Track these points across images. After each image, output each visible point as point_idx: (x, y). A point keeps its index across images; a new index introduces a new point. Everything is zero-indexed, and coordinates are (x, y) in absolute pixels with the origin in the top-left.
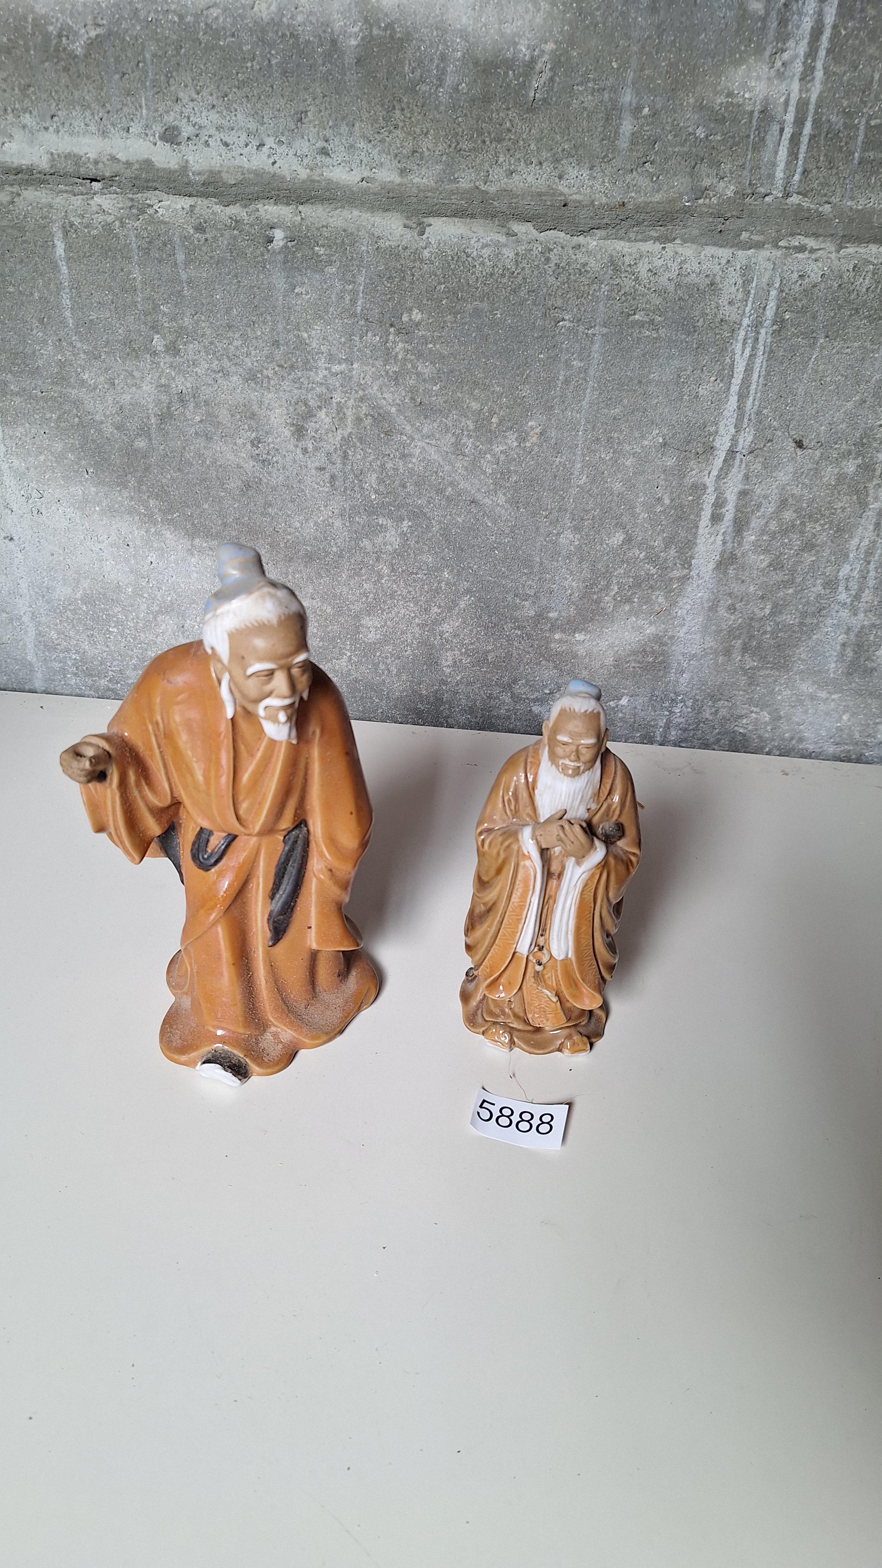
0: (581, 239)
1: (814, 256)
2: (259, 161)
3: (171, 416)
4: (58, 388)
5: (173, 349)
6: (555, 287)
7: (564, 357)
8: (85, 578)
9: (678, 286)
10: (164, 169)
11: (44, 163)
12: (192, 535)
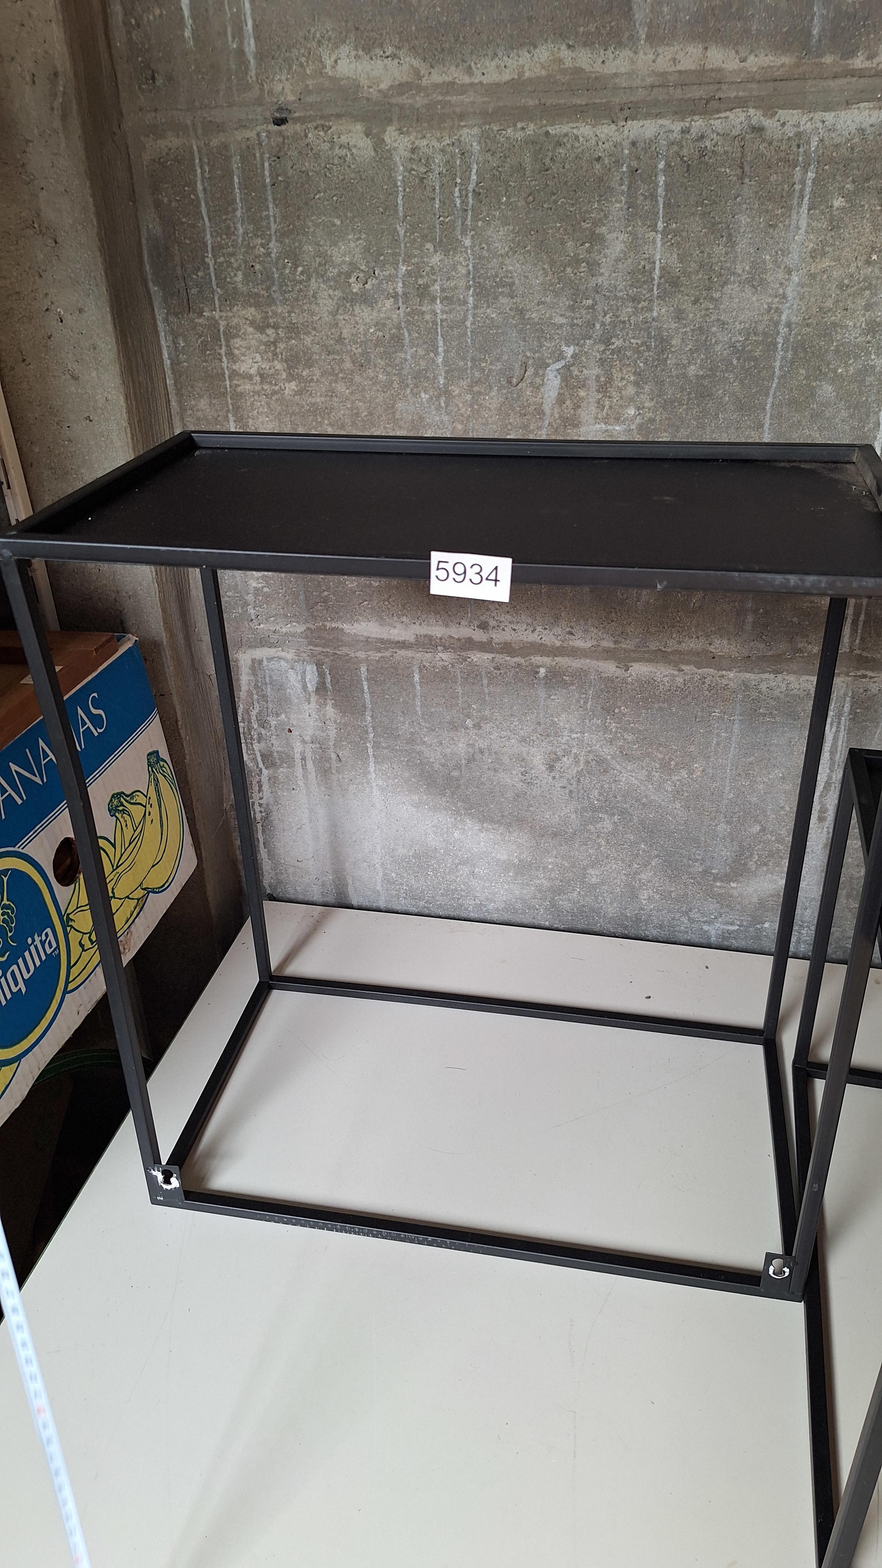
0: (724, 673)
1: (872, 680)
2: (533, 637)
3: (474, 760)
4: (409, 746)
5: (478, 726)
6: (708, 697)
7: (716, 732)
8: (417, 844)
9: (787, 695)
10: (479, 642)
11: (412, 639)
12: (482, 821)
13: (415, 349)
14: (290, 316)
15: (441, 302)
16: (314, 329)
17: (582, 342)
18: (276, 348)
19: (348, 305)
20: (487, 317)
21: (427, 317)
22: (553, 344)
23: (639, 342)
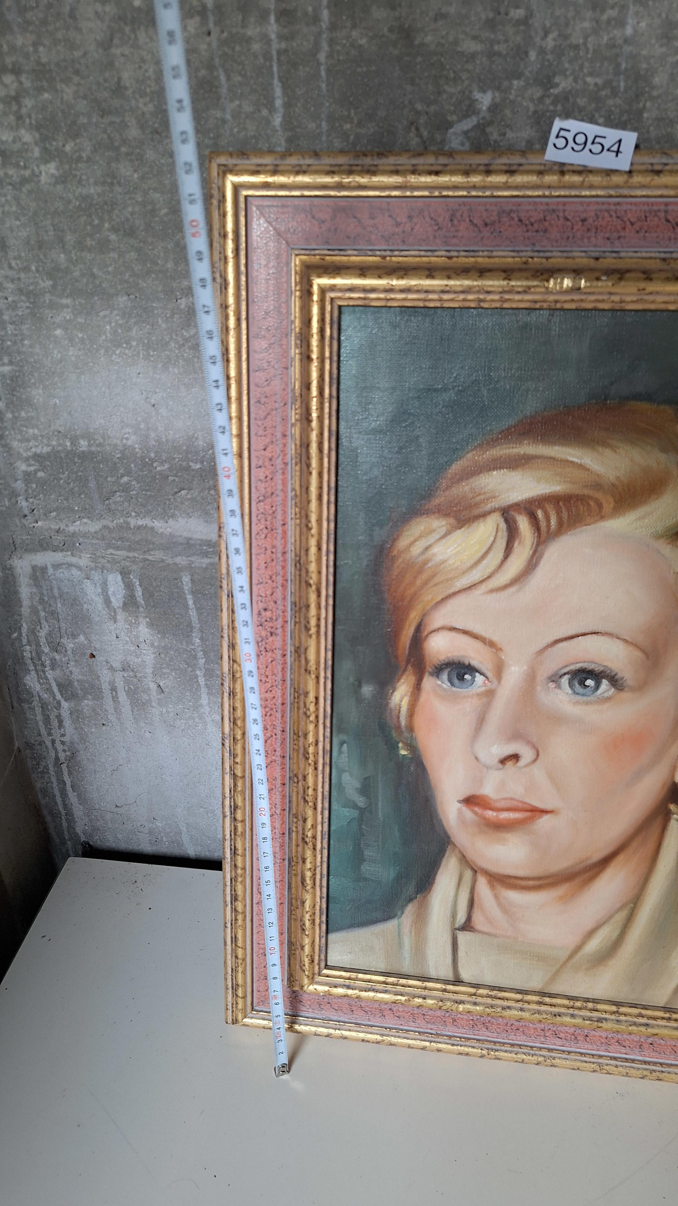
13: (237, 103)
14: (36, 51)
15: (277, 20)
16: (77, 72)
17: (506, 83)
18: (20, 107)
19: (127, 29)
20: (352, 45)
21: (256, 47)
22: (459, 88)
23: (600, 81)
